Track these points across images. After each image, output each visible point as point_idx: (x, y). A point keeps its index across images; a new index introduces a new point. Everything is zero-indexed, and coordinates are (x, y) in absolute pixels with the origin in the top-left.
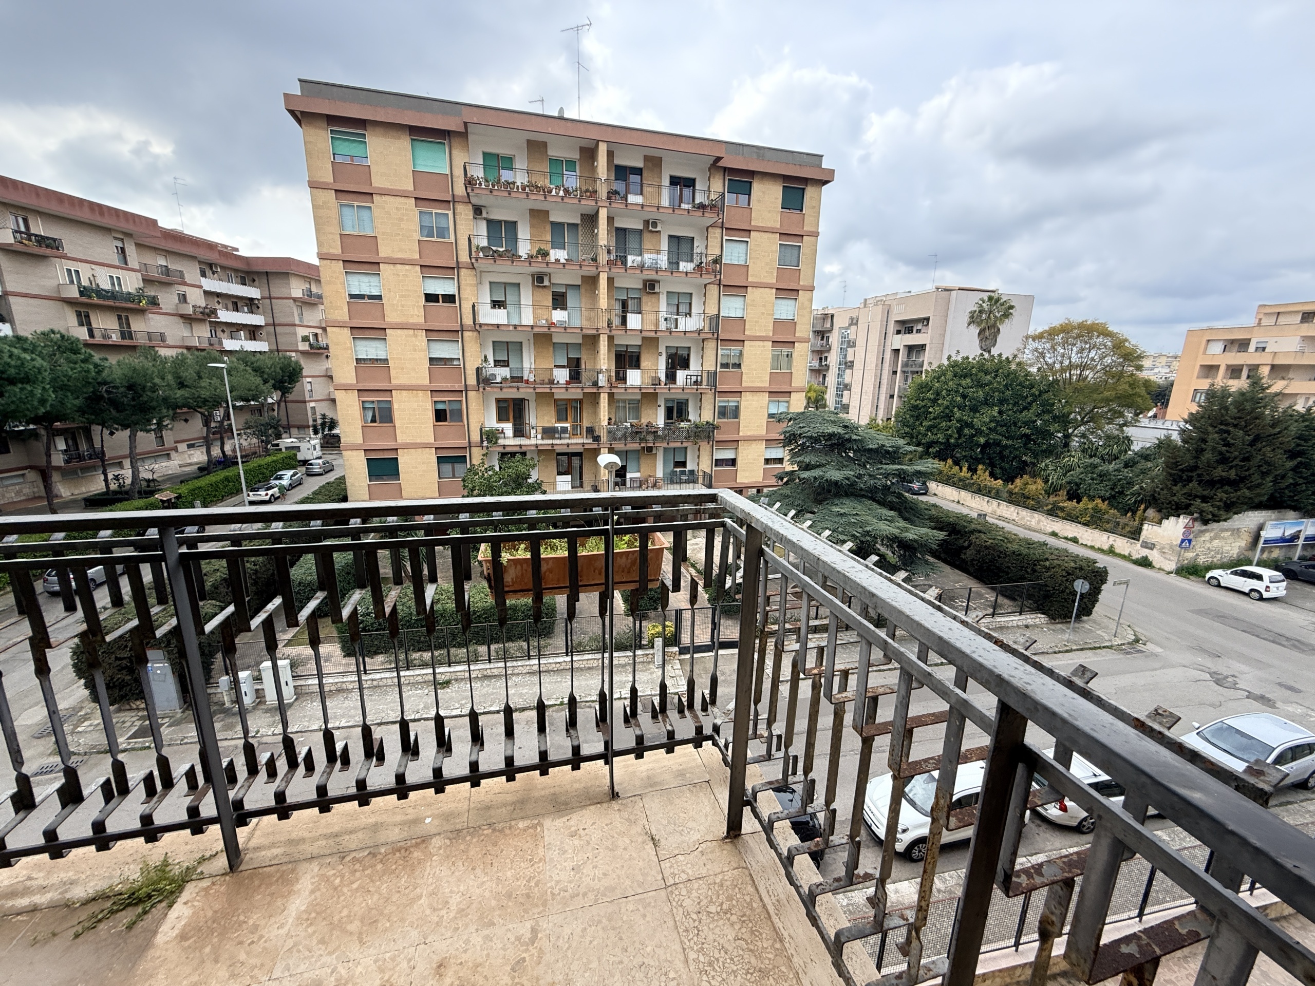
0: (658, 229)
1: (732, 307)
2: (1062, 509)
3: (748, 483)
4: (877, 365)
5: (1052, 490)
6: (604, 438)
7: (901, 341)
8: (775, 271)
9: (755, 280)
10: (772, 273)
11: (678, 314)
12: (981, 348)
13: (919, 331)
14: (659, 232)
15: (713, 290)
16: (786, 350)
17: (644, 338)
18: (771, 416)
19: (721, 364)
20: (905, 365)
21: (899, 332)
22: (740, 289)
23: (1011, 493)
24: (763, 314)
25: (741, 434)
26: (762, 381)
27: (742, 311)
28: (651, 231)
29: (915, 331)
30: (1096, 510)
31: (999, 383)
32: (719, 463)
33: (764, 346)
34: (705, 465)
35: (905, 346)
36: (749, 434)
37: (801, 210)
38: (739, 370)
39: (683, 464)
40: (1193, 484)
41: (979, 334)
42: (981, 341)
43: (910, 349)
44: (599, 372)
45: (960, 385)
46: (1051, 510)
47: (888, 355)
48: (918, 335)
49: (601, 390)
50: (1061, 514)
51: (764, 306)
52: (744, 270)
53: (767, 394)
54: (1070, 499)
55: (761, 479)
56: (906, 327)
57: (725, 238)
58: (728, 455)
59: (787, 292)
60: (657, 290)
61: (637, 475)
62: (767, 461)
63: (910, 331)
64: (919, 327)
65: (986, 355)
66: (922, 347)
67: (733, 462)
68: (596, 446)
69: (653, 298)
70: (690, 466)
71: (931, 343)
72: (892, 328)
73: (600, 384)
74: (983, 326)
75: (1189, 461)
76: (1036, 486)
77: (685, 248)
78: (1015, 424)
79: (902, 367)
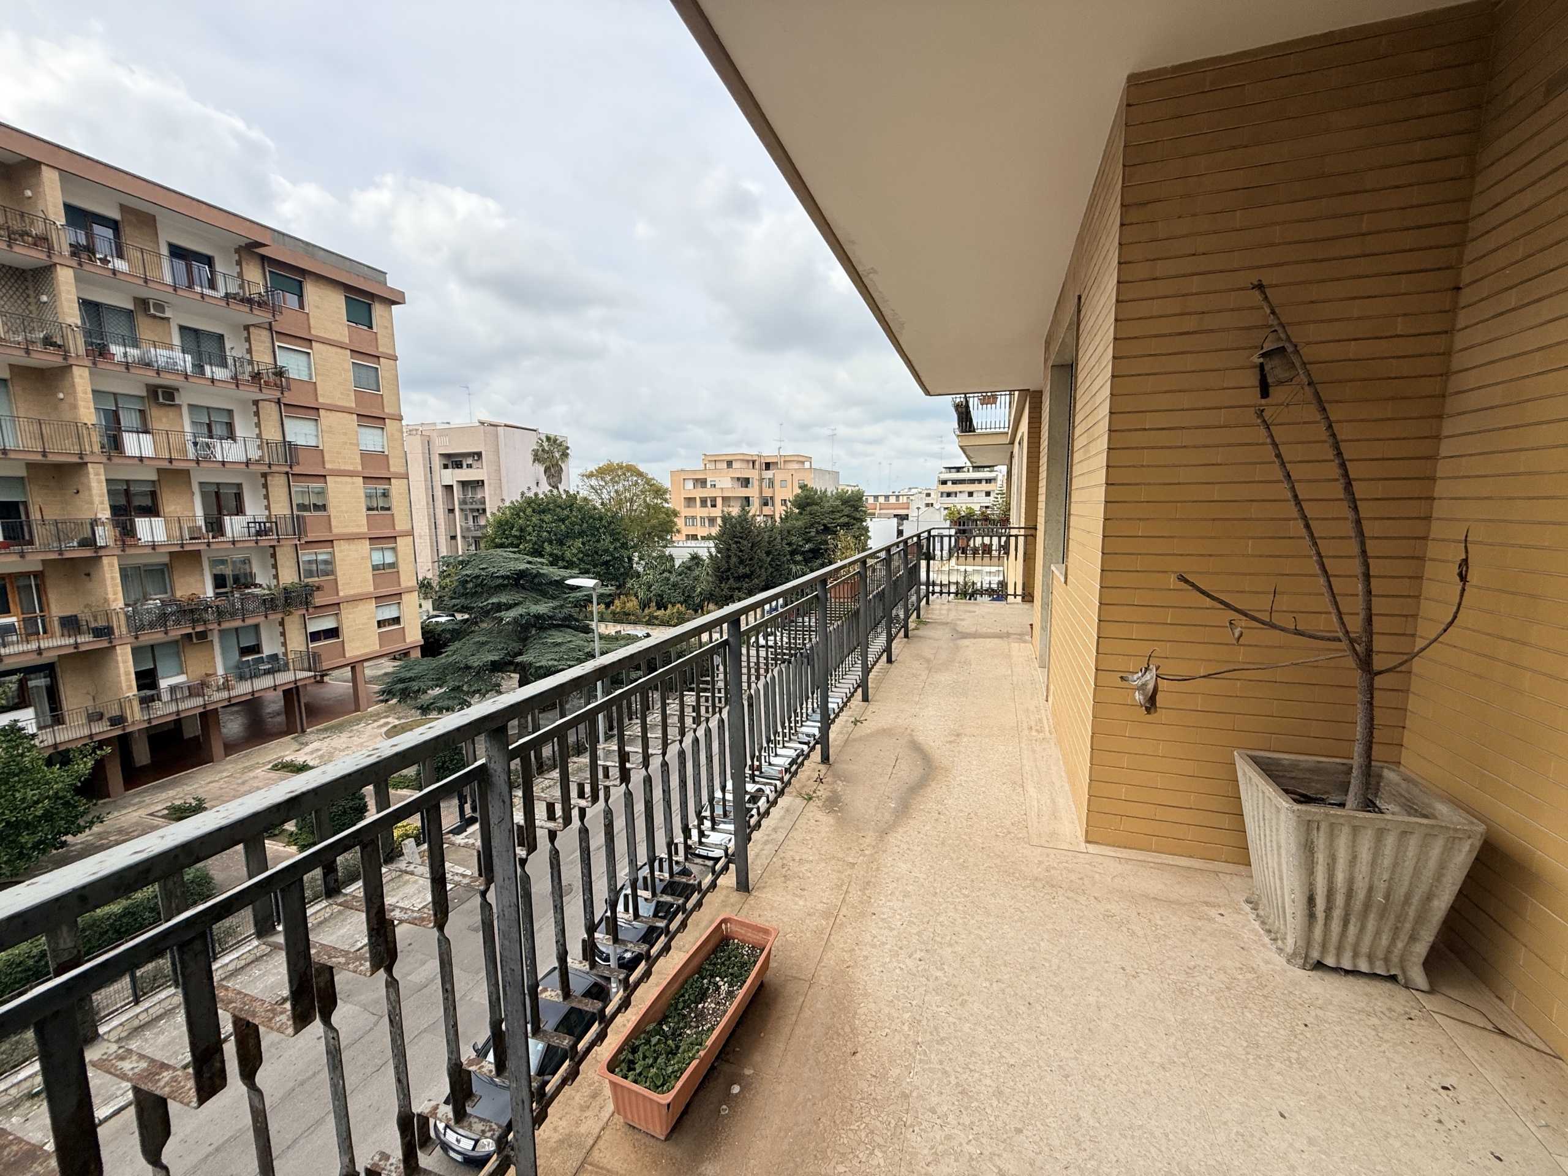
0: (167, 315)
1: (300, 432)
2: (656, 618)
3: (362, 655)
4: (428, 503)
5: (644, 605)
6: (121, 627)
7: (452, 476)
8: (353, 393)
9: (329, 402)
10: (348, 395)
11: (211, 437)
12: (550, 484)
13: (469, 466)
14: (168, 319)
15: (270, 411)
16: (381, 487)
17: (160, 471)
18: (375, 568)
19: (298, 505)
20: (463, 502)
21: (446, 467)
22: (311, 411)
23: (614, 613)
24: (346, 443)
25: (341, 594)
26: (358, 526)
27: (314, 439)
28: (155, 317)
29: (465, 466)
30: (679, 613)
31: (576, 517)
32: (315, 636)
33: (353, 483)
34: (297, 642)
35: (458, 482)
36: (352, 592)
37: (371, 327)
38: (324, 513)
39: (256, 649)
40: (731, 580)
41: (545, 472)
42: (548, 478)
43: (464, 484)
44: (94, 523)
45: (543, 521)
46: (649, 620)
47: (439, 493)
48: (470, 470)
49: (101, 553)
50: (657, 622)
51: (345, 434)
52: (312, 386)
53: (368, 542)
54: (659, 608)
55: (377, 647)
56: (454, 461)
57: (277, 344)
58: (328, 624)
59: (374, 419)
60: (177, 402)
61: (181, 679)
62: (380, 624)
63: (458, 465)
64: (470, 461)
65: (555, 492)
66: (480, 484)
67: (333, 633)
68: (105, 644)
69: (171, 413)
70: (267, 650)
71: (489, 479)
72: (437, 462)
73: (100, 542)
74: (548, 464)
75: (724, 567)
76: (632, 604)
77: (208, 346)
78: (596, 553)
79: (460, 504)
